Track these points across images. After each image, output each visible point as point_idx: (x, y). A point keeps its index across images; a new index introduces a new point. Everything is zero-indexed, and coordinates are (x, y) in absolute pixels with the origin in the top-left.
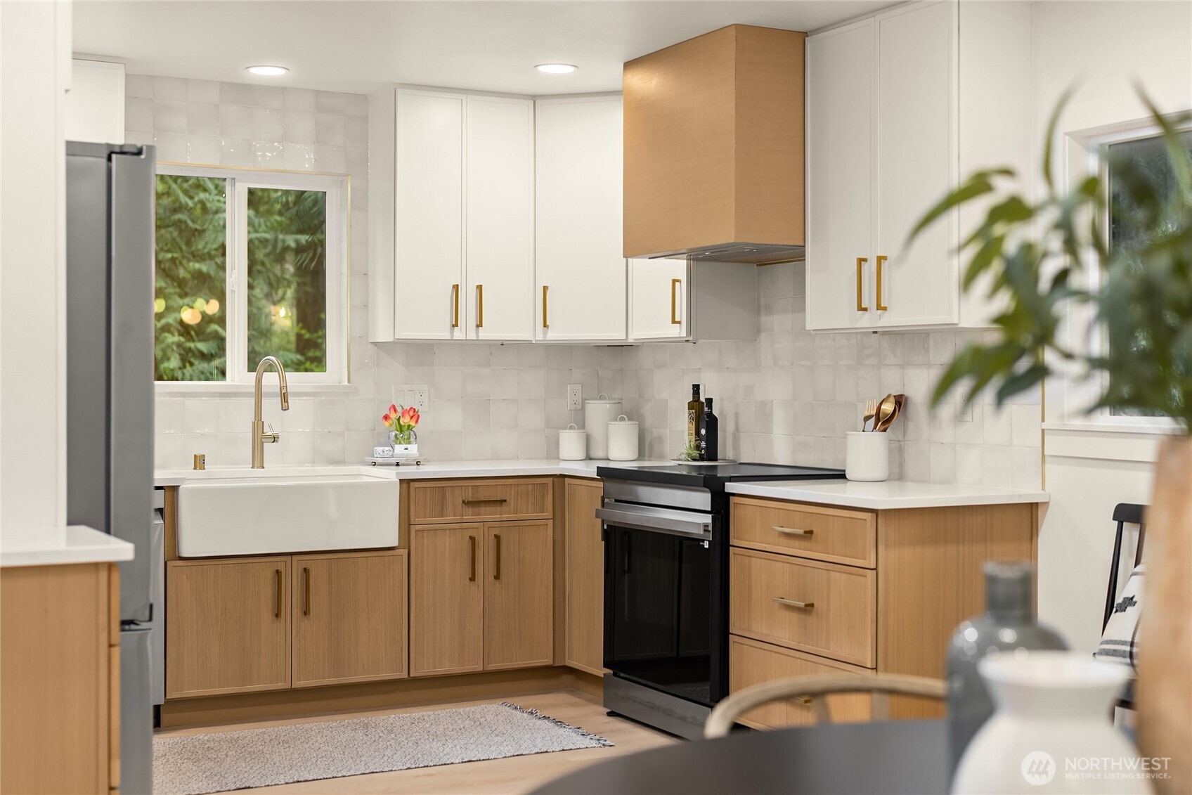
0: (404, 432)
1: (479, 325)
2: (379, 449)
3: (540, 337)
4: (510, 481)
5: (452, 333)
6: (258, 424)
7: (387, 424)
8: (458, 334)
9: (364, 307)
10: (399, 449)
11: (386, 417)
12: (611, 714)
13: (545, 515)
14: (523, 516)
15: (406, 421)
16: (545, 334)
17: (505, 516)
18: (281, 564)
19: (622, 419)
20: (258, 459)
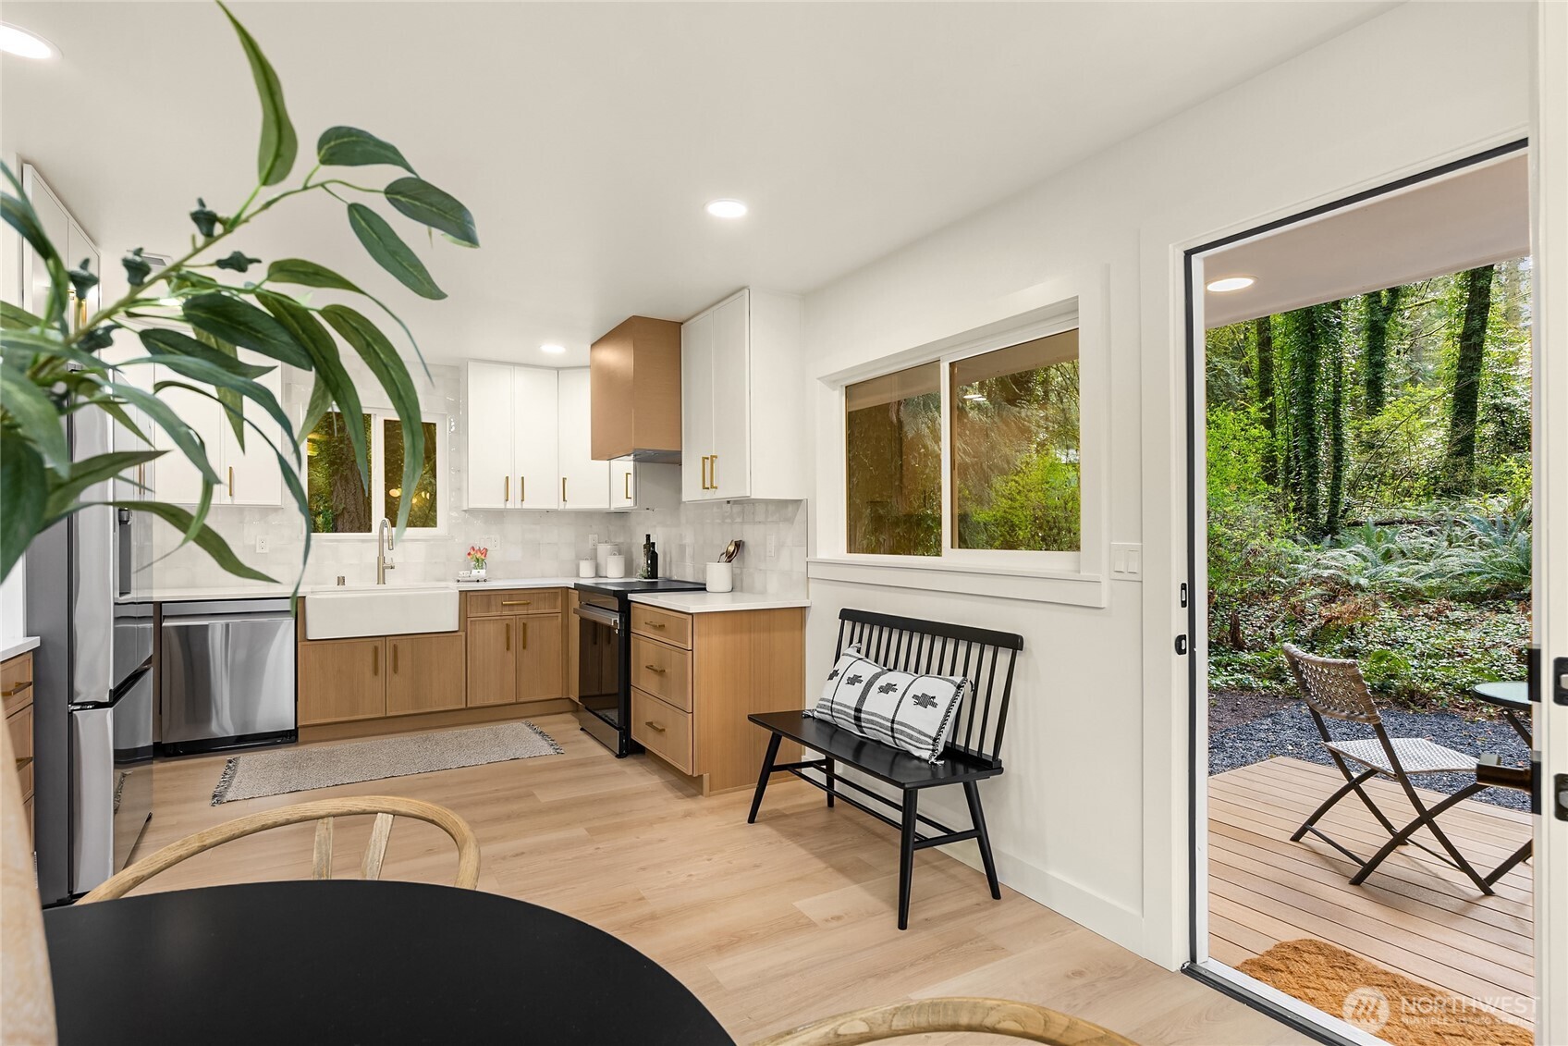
0: (480, 563)
1: (523, 500)
2: (461, 573)
3: (562, 507)
4: (533, 591)
5: (505, 505)
6: (381, 559)
7: (469, 557)
8: (509, 505)
9: (458, 490)
10: (475, 572)
11: (469, 554)
12: (582, 729)
13: (556, 610)
14: (543, 611)
15: (479, 555)
16: (565, 505)
17: (530, 612)
18: (378, 643)
19: (615, 554)
20: (381, 579)
